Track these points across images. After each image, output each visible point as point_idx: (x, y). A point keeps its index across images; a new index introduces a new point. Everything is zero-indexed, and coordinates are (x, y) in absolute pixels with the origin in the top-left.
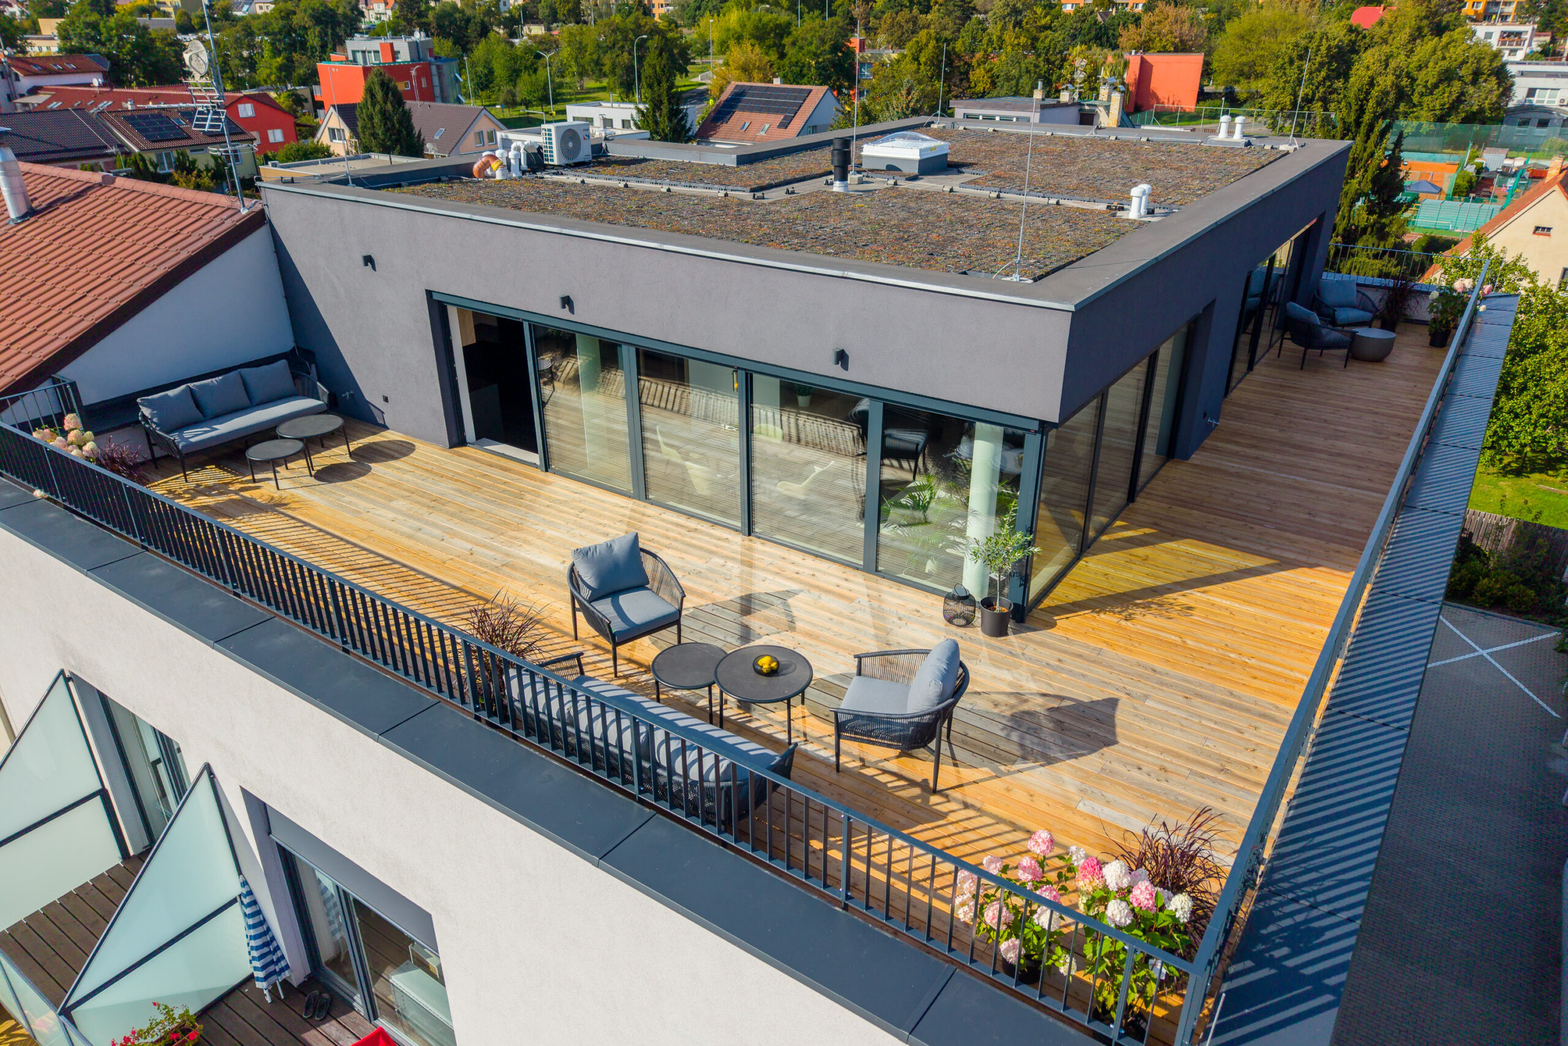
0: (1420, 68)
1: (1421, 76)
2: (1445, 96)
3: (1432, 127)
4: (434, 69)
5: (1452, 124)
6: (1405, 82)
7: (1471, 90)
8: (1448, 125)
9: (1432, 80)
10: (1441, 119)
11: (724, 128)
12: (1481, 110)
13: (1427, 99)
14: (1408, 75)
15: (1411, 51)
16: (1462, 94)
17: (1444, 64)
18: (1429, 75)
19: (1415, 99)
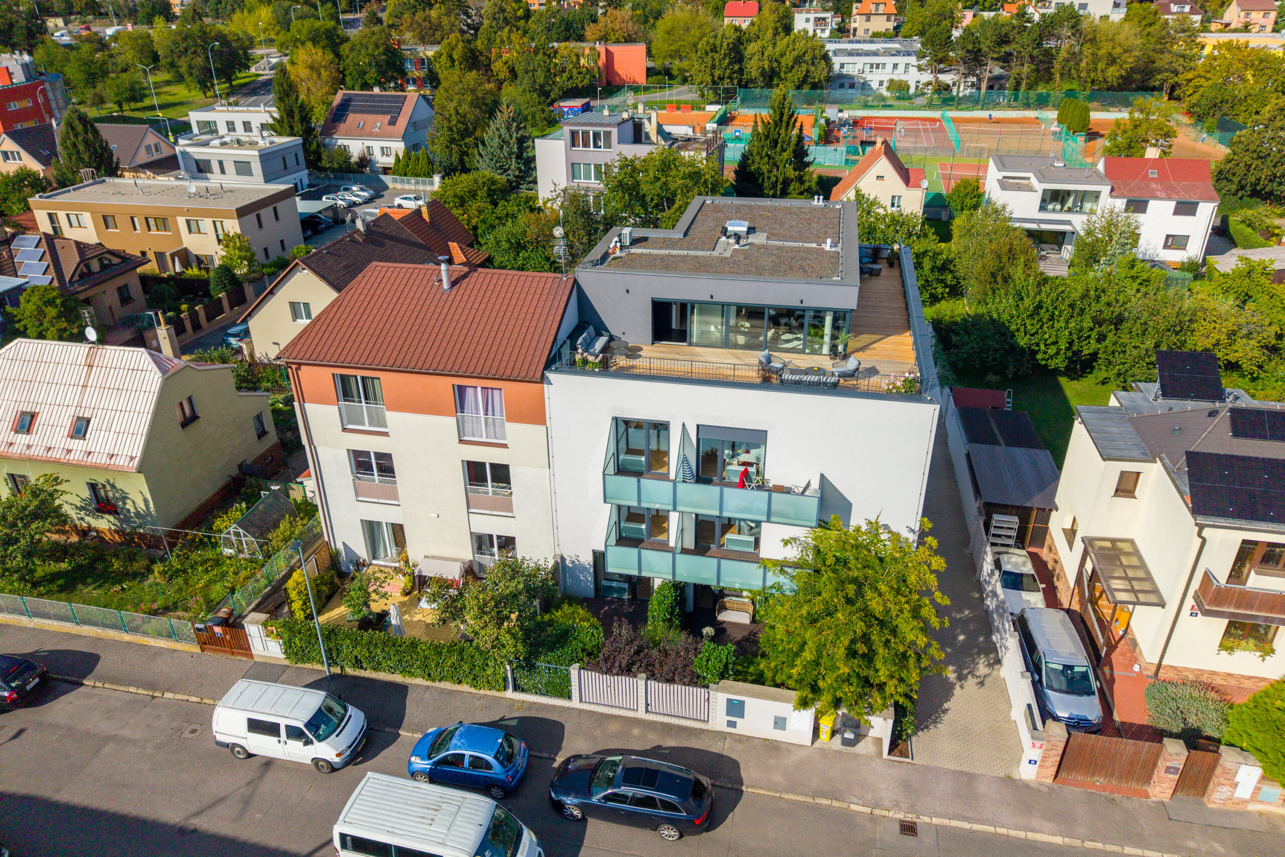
0: (782, 56)
1: (783, 61)
2: (798, 74)
3: (795, 92)
4: (47, 86)
5: (806, 90)
6: (775, 65)
7: (813, 69)
8: (804, 91)
9: (790, 64)
10: (798, 87)
11: (342, 127)
12: (820, 81)
13: (789, 75)
14: (776, 61)
15: (775, 44)
16: (808, 71)
17: (796, 53)
18: (787, 60)
19: (782, 75)
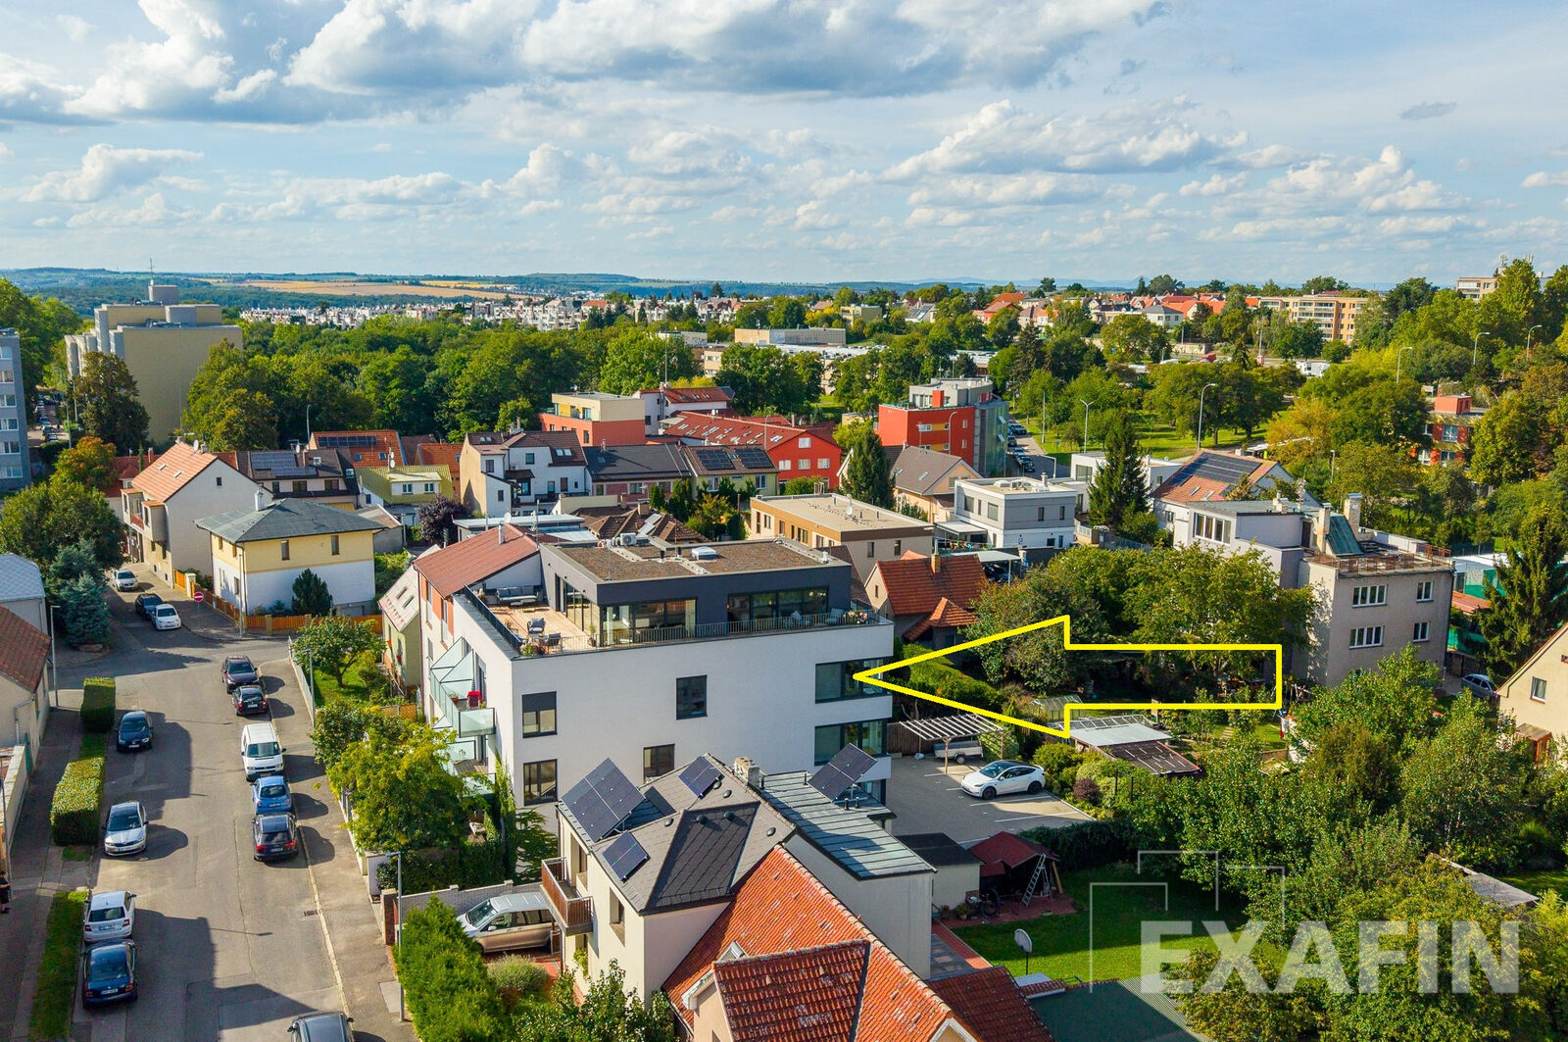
4: (978, 412)
11: (1178, 490)
